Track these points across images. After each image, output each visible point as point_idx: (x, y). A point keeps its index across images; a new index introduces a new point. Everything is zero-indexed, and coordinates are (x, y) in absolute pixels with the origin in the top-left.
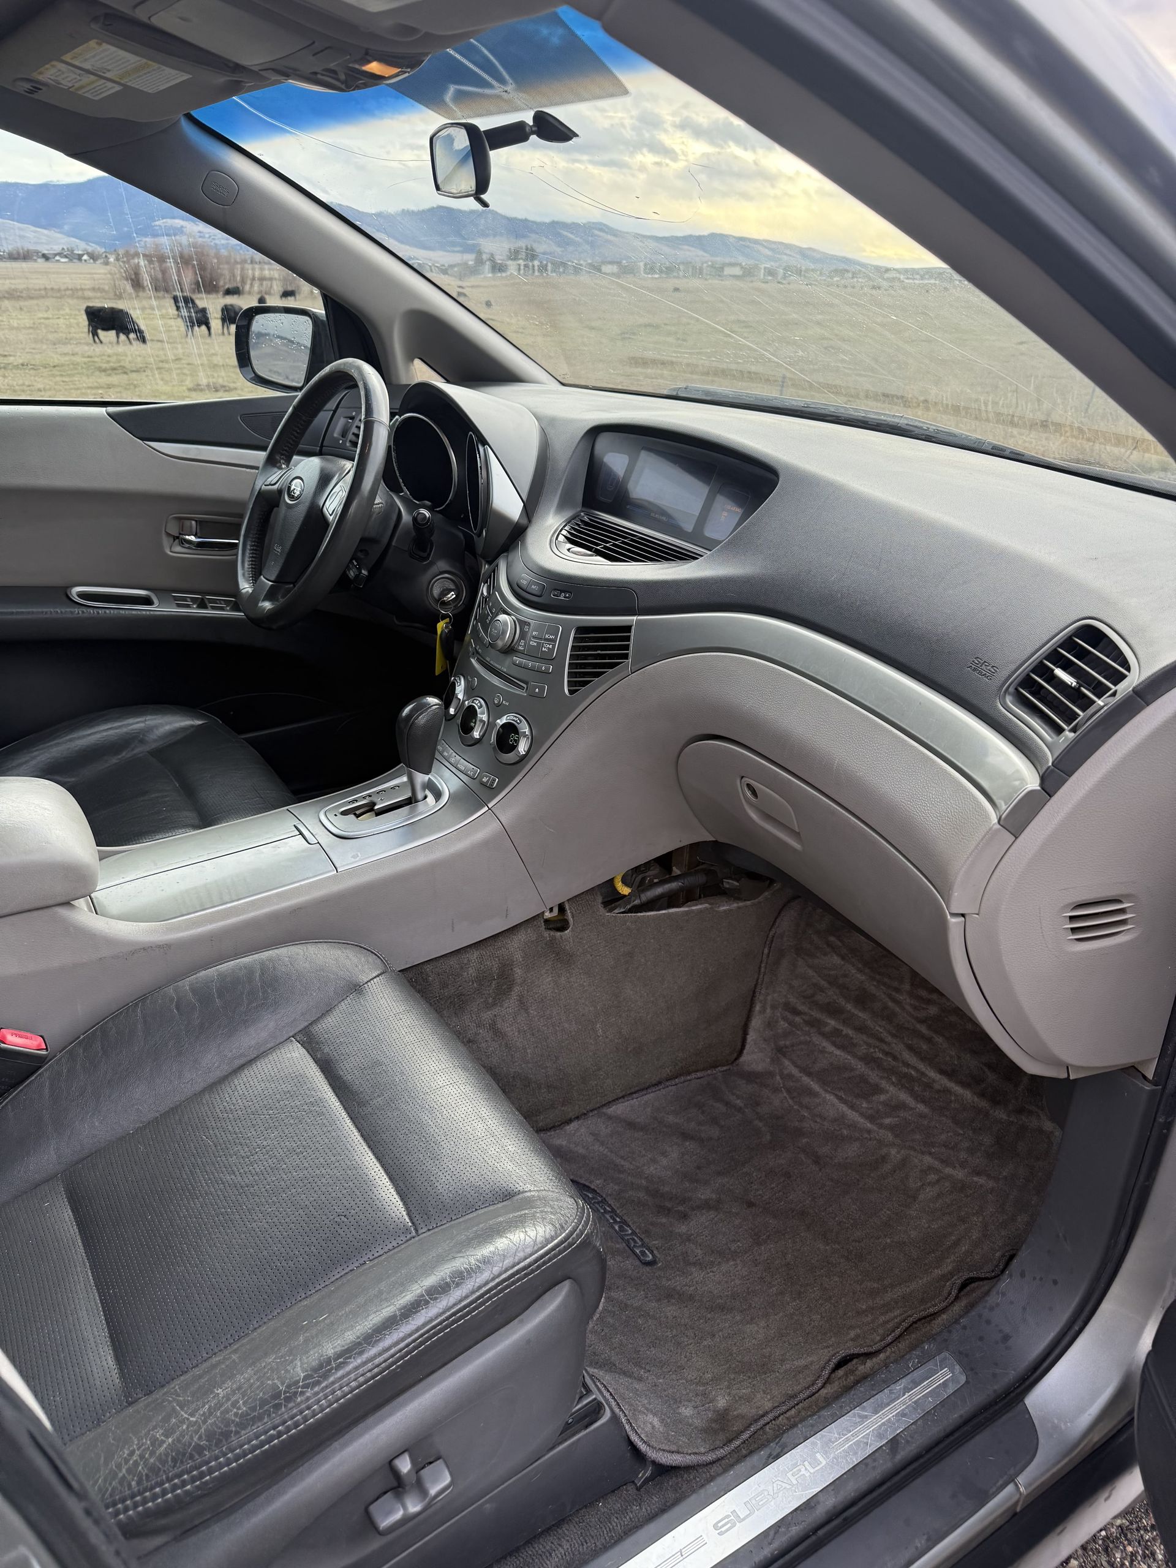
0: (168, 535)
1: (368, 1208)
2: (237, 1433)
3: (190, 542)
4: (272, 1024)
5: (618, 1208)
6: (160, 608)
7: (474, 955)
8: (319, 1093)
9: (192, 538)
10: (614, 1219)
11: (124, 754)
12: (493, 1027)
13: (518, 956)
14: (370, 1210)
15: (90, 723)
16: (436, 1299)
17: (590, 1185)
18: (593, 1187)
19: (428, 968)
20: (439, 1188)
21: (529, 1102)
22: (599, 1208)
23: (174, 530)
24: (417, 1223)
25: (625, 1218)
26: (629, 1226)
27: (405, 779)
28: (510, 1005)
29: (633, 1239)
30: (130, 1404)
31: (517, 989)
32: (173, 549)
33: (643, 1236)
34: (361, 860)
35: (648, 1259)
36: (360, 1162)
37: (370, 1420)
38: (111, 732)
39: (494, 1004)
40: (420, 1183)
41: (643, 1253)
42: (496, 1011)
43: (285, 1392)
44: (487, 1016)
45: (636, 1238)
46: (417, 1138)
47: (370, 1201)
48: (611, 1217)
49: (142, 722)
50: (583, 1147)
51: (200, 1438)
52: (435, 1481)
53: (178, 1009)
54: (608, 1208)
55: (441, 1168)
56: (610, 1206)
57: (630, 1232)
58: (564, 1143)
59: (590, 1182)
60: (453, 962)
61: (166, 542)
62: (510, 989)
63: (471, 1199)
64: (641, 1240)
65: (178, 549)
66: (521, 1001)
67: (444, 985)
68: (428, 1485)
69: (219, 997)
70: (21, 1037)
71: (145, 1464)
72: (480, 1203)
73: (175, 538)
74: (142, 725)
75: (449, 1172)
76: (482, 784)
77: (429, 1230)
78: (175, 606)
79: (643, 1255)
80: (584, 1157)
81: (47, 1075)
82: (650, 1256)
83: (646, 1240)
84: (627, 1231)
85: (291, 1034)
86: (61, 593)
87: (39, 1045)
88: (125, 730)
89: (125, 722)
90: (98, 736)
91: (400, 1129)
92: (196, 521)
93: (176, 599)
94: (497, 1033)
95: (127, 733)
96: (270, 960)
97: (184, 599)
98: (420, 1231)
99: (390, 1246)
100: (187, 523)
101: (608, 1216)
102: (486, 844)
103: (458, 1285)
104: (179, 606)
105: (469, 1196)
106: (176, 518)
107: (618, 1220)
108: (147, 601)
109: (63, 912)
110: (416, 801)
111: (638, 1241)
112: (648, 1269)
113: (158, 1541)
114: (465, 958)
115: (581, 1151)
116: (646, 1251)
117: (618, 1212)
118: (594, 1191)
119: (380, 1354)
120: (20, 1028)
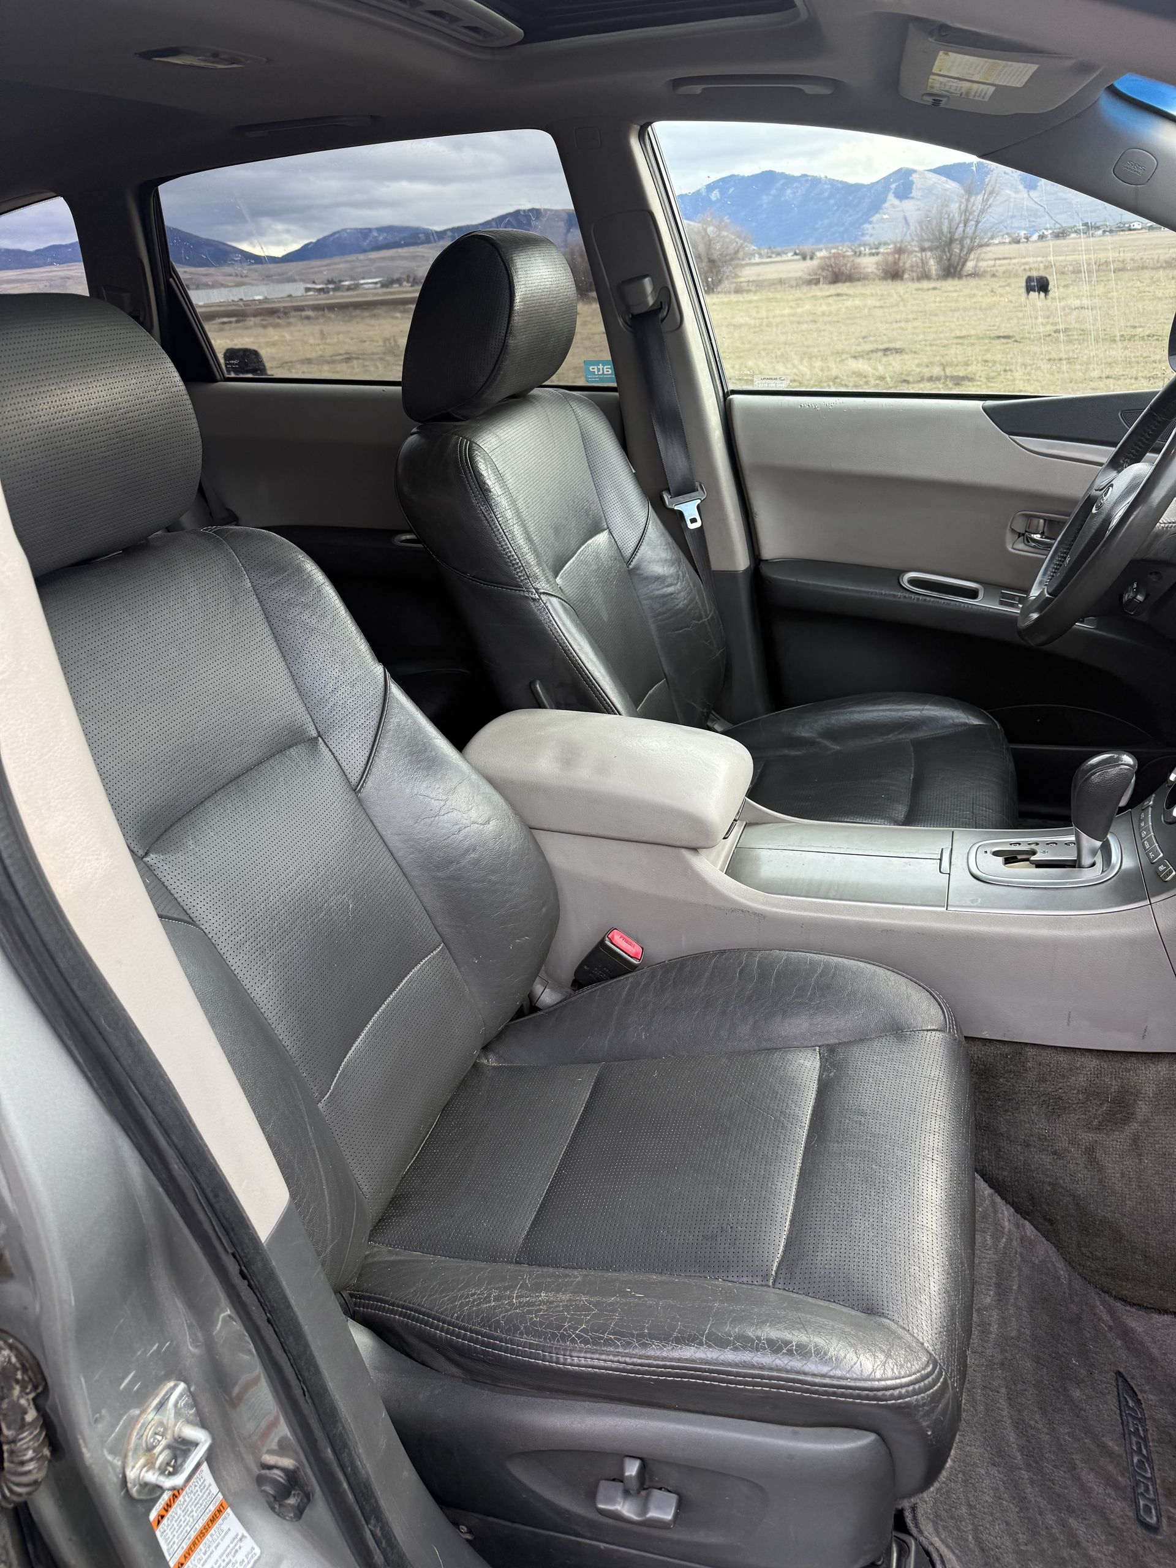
0: (1013, 531)
1: (753, 1233)
2: (522, 1333)
3: (1034, 541)
4: (805, 1025)
5: (1153, 1440)
6: (985, 603)
7: (1093, 1063)
8: (797, 1109)
9: (1037, 537)
10: (1139, 1448)
11: (890, 736)
12: (1090, 1151)
13: (1149, 1090)
14: (752, 1237)
15: (875, 701)
16: (710, 1346)
17: (1138, 1393)
18: (1140, 1397)
19: (1031, 1052)
20: (819, 1258)
21: (1116, 1259)
22: (1131, 1424)
23: (1020, 526)
24: (779, 1275)
25: (1155, 1457)
26: (1152, 1468)
27: (1073, 838)
28: (1118, 1140)
29: (1147, 1487)
30: (517, 1262)
31: (1135, 1126)
32: (1015, 547)
33: (1160, 1491)
34: (978, 907)
35: (1148, 1520)
36: (778, 1191)
37: (620, 1407)
38: (888, 713)
39: (1098, 1129)
40: (808, 1242)
41: (1148, 1510)
42: (1099, 1137)
43: (565, 1330)
44: (1087, 1137)
45: (1151, 1487)
46: (838, 1201)
47: (758, 1229)
48: (1138, 1443)
49: (919, 710)
50: (1160, 1349)
51: (503, 1317)
52: (659, 1508)
53: (740, 973)
54: (1141, 1432)
55: (835, 1242)
56: (1146, 1431)
57: (1149, 1475)
58: (1140, 1330)
59: (1142, 1391)
60: (1063, 1058)
61: (1009, 537)
62: (1126, 1120)
63: (836, 1289)
64: (1156, 1492)
65: (1021, 546)
66: (1135, 1140)
67: (1042, 1080)
68: (651, 1506)
69: (776, 979)
70: (627, 942)
71: (470, 1309)
72: (842, 1298)
73: (1020, 535)
74: (918, 713)
75: (837, 1251)
76: (1157, 873)
77: (784, 1289)
78: (997, 603)
79: (1145, 1512)
80: (1153, 1360)
81: (631, 980)
82: (1155, 1518)
83: (1162, 1500)
84: (1146, 1471)
85: (819, 1044)
86: (893, 575)
87: (637, 954)
88: (900, 714)
89: (904, 707)
90: (875, 714)
91: (831, 1183)
92: (1045, 520)
93: (1004, 596)
94: (1092, 1160)
95: (900, 717)
96: (837, 967)
97: (1013, 597)
98: (777, 1286)
99: (745, 1279)
100: (1035, 521)
101: (1134, 1439)
102: (1131, 942)
103: (735, 1349)
104: (1002, 603)
105: (837, 1285)
106: (1023, 515)
107: (1144, 1452)
108: (973, 594)
109: (686, 853)
110: (1080, 867)
111: (1151, 1492)
112: (1140, 1530)
113: (455, 1370)
114: (1080, 1060)
115: (1155, 1351)
116: (1153, 1511)
117: (1151, 1444)
118: (1138, 1402)
119: (640, 1357)
120: (627, 934)
